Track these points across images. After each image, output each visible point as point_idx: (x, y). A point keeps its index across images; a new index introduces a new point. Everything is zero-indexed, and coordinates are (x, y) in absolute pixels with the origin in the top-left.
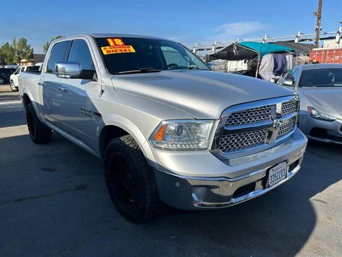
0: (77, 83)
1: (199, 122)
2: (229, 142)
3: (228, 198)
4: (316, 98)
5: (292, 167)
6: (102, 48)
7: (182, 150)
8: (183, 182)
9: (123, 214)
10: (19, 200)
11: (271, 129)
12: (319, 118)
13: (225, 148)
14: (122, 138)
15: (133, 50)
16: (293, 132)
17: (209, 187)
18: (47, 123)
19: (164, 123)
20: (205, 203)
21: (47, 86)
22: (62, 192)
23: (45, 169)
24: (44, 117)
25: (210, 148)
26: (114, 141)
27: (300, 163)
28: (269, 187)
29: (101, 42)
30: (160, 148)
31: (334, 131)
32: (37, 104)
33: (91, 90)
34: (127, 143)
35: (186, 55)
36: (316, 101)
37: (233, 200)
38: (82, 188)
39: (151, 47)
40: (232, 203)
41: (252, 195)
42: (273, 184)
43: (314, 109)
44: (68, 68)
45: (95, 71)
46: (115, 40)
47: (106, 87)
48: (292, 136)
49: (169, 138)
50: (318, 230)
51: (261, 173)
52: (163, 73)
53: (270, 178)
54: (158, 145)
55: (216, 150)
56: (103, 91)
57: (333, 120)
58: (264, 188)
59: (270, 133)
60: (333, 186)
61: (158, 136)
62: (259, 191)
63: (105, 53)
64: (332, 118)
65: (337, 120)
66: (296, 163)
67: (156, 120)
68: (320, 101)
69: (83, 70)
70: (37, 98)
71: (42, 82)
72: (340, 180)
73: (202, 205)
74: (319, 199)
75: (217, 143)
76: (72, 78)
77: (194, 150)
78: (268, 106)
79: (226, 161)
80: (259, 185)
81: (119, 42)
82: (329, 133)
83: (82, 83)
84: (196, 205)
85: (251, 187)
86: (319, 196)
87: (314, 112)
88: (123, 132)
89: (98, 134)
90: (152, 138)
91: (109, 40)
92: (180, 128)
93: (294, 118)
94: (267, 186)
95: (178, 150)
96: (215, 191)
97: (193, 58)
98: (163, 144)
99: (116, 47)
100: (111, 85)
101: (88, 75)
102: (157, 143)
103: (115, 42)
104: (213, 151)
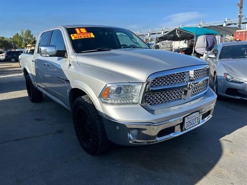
0: (54, 60)
1: (133, 84)
2: (158, 97)
3: (154, 137)
4: (230, 66)
5: (204, 116)
6: (71, 35)
7: (121, 104)
8: (122, 126)
9: (86, 150)
11: (186, 89)
12: (232, 81)
13: (151, 102)
14: (83, 97)
15: (92, 36)
16: (206, 91)
17: (139, 130)
18: (39, 88)
19: (108, 85)
20: (137, 141)
21: (38, 62)
22: (47, 135)
23: (36, 120)
24: (36, 84)
25: (140, 103)
26: (78, 99)
27: (211, 113)
28: (185, 130)
29: (71, 31)
30: (107, 103)
31: (244, 90)
32: (32, 74)
33: (63, 64)
34: (86, 100)
35: (133, 38)
36: (231, 69)
37: (158, 139)
38: (60, 132)
39: (106, 33)
40: (157, 141)
41: (172, 135)
42: (188, 128)
43: (228, 74)
44: (49, 50)
45: (66, 51)
46: (81, 29)
47: (73, 62)
48: (205, 94)
49: (112, 96)
50: (222, 161)
51: (179, 120)
52: (113, 51)
53: (186, 124)
54: (105, 101)
55: (144, 104)
56: (70, 65)
57: (243, 82)
58: (182, 131)
59: (186, 92)
60: (239, 130)
61: (105, 94)
62: (178, 133)
63: (73, 38)
64: (242, 81)
65: (245, 83)
66: (209, 113)
67: (103, 84)
68: (233, 69)
69: (58, 51)
70: (31, 71)
71: (34, 60)
72: (245, 125)
73: (136, 142)
74: (227, 139)
75: (145, 99)
76: (50, 56)
77: (129, 104)
78: (183, 73)
79: (152, 112)
80: (178, 128)
81: (83, 30)
82: (240, 92)
83: (58, 60)
84: (131, 142)
85: (171, 130)
86: (227, 137)
87: (228, 77)
88: (83, 93)
89: (68, 95)
90: (100, 96)
91: (77, 30)
92: (119, 90)
93: (207, 80)
94: (184, 129)
95: (118, 104)
96: (144, 132)
97: (138, 40)
98: (108, 100)
99: (82, 34)
100: (75, 60)
101: (62, 54)
102: (104, 99)
103: (80, 31)
104: (142, 105)
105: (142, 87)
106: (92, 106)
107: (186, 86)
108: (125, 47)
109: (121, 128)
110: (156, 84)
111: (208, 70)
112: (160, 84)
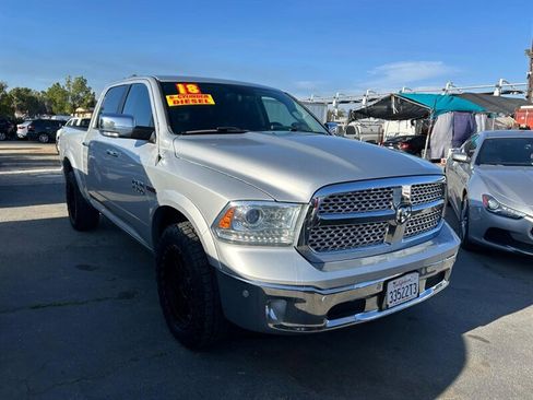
0: (129, 145)
1: (285, 206)
3: (319, 319)
4: (499, 183)
5: (430, 283)
6: (168, 97)
7: (256, 244)
8: (255, 290)
9: (177, 336)
10: (37, 307)
11: (392, 222)
12: (499, 214)
13: (318, 245)
14: (180, 225)
15: (211, 101)
16: (437, 229)
17: (290, 301)
18: (92, 201)
19: (233, 204)
20: (285, 324)
21: (94, 147)
22: (99, 300)
23: (82, 267)
24: (86, 192)
25: (296, 244)
26: (170, 229)
27: (447, 276)
28: (387, 308)
29: (167, 88)
30: (227, 241)
31: (522, 234)
32: (80, 172)
33: (145, 154)
34: (186, 232)
35: (296, 110)
36: (497, 187)
37: (328, 323)
38: (127, 296)
39: (240, 98)
40: (325, 327)
41: (359, 317)
42: (395, 305)
43: (491, 198)
44: (119, 123)
45: (154, 129)
46: (188, 86)
47: (166, 152)
48: (435, 236)
49: (239, 227)
51: (375, 287)
52: (250, 135)
53: (389, 296)
54: (224, 236)
55: (304, 248)
56: (160, 158)
57: (521, 218)
58: (381, 310)
59: (392, 229)
60: (505, 318)
61: (224, 223)
62: (372, 314)
63: (171, 104)
64: (520, 215)
65: (527, 218)
66: (441, 276)
67: (222, 200)
68: (502, 187)
69: (137, 127)
70: (80, 164)
71: (88, 142)
73: (281, 326)
74: (478, 335)
75: (305, 237)
76: (121, 137)
77: (273, 245)
78: (389, 188)
79: (319, 265)
80: (372, 304)
81: (193, 89)
82: (514, 237)
83: (137, 145)
84: (271, 325)
85: (358, 305)
86: (479, 331)
87: (492, 204)
88: (182, 218)
89: (151, 218)
90: (215, 226)
91: (180, 87)
92: (253, 215)
93: (441, 207)
94: (384, 306)
95: (250, 244)
96: (299, 306)
97: (305, 115)
98: (231, 234)
99: (189, 96)
100: (171, 149)
101: (144, 134)
102: (223, 233)
103: (187, 89)
104: (300, 248)
105: (300, 213)
106: (197, 244)
107: (394, 217)
108: (279, 127)
109: (254, 294)
110: (331, 209)
111: (443, 186)
112: (339, 208)
